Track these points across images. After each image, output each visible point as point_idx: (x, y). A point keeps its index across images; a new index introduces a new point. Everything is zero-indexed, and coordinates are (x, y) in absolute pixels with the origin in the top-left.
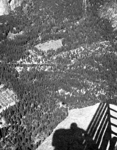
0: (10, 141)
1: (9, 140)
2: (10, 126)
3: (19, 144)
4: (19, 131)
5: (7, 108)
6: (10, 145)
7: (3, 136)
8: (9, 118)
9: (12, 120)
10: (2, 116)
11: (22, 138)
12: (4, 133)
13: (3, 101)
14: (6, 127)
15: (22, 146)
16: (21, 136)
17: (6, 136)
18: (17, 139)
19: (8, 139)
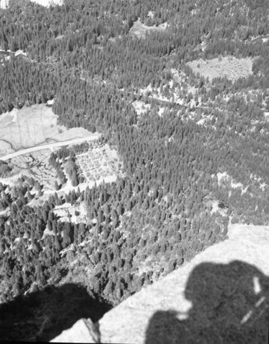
0: (87, 255)
1: (86, 252)
2: (95, 225)
3: (104, 266)
4: (112, 240)
5: (98, 185)
6: (86, 262)
7: (75, 241)
8: (96, 208)
9: (102, 212)
10: (83, 200)
11: (115, 256)
12: (79, 236)
13: (92, 168)
14: (85, 225)
15: (110, 271)
16: (114, 251)
17: (82, 242)
18: (103, 256)
19: (84, 249)
